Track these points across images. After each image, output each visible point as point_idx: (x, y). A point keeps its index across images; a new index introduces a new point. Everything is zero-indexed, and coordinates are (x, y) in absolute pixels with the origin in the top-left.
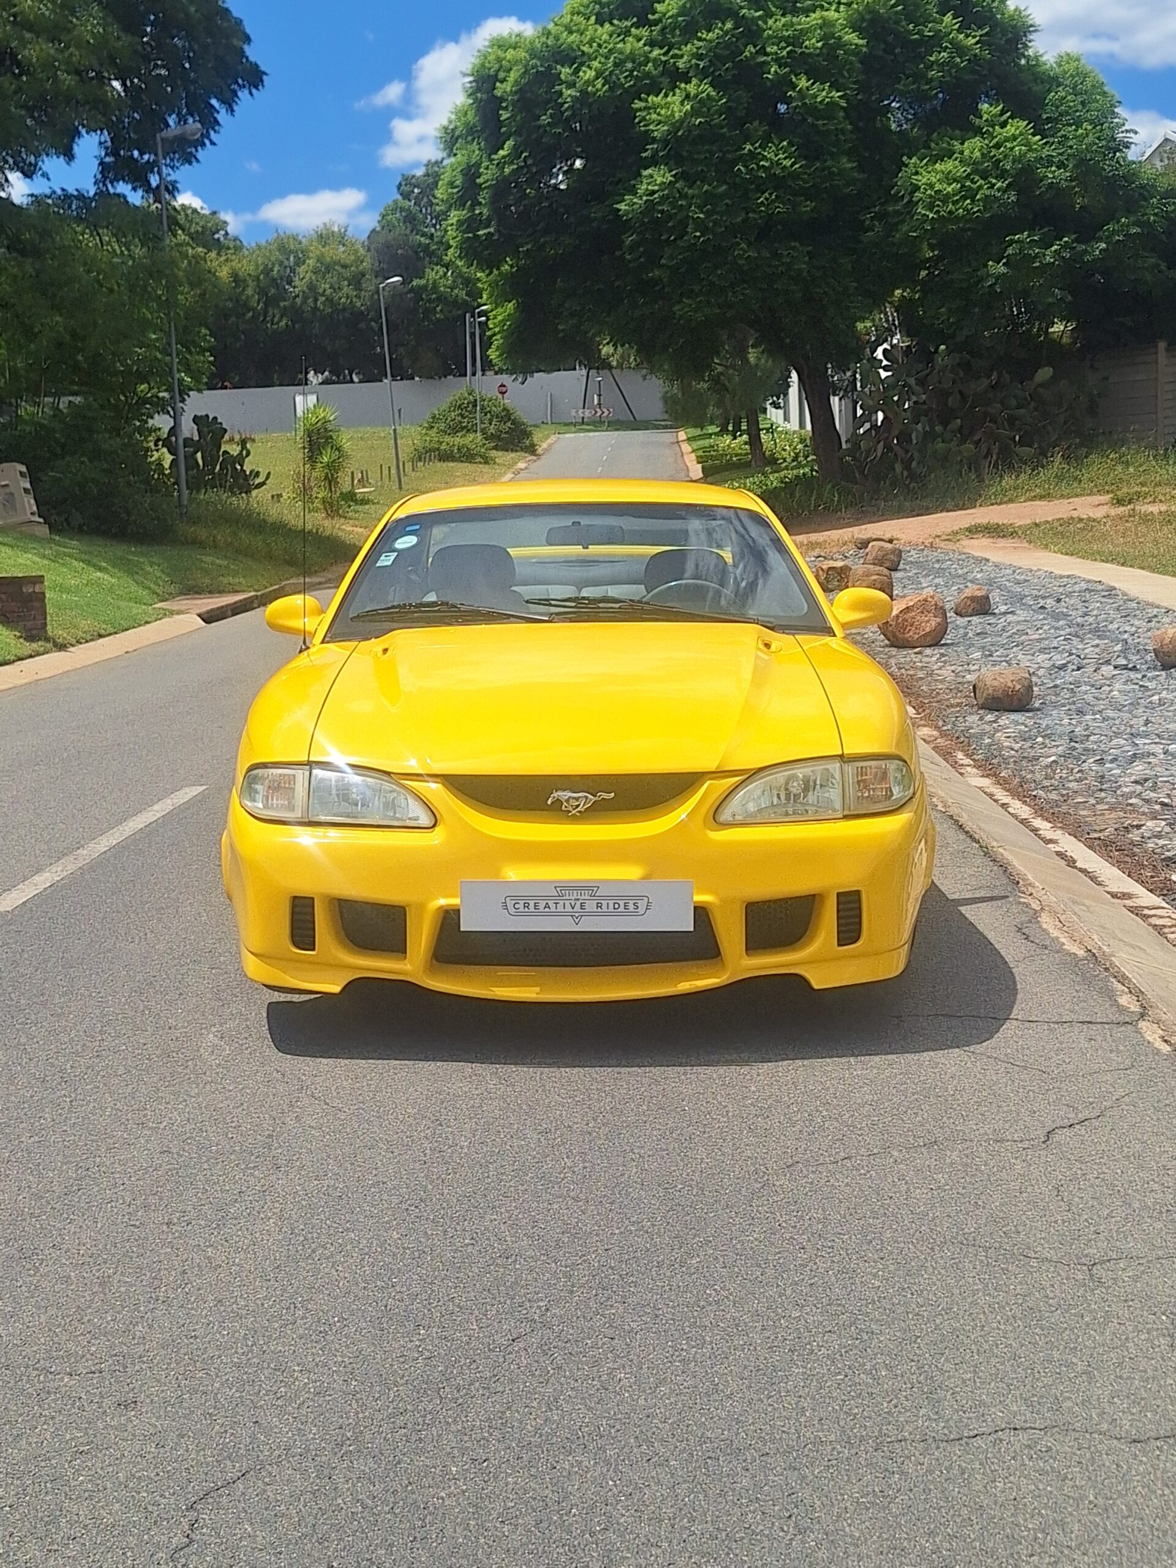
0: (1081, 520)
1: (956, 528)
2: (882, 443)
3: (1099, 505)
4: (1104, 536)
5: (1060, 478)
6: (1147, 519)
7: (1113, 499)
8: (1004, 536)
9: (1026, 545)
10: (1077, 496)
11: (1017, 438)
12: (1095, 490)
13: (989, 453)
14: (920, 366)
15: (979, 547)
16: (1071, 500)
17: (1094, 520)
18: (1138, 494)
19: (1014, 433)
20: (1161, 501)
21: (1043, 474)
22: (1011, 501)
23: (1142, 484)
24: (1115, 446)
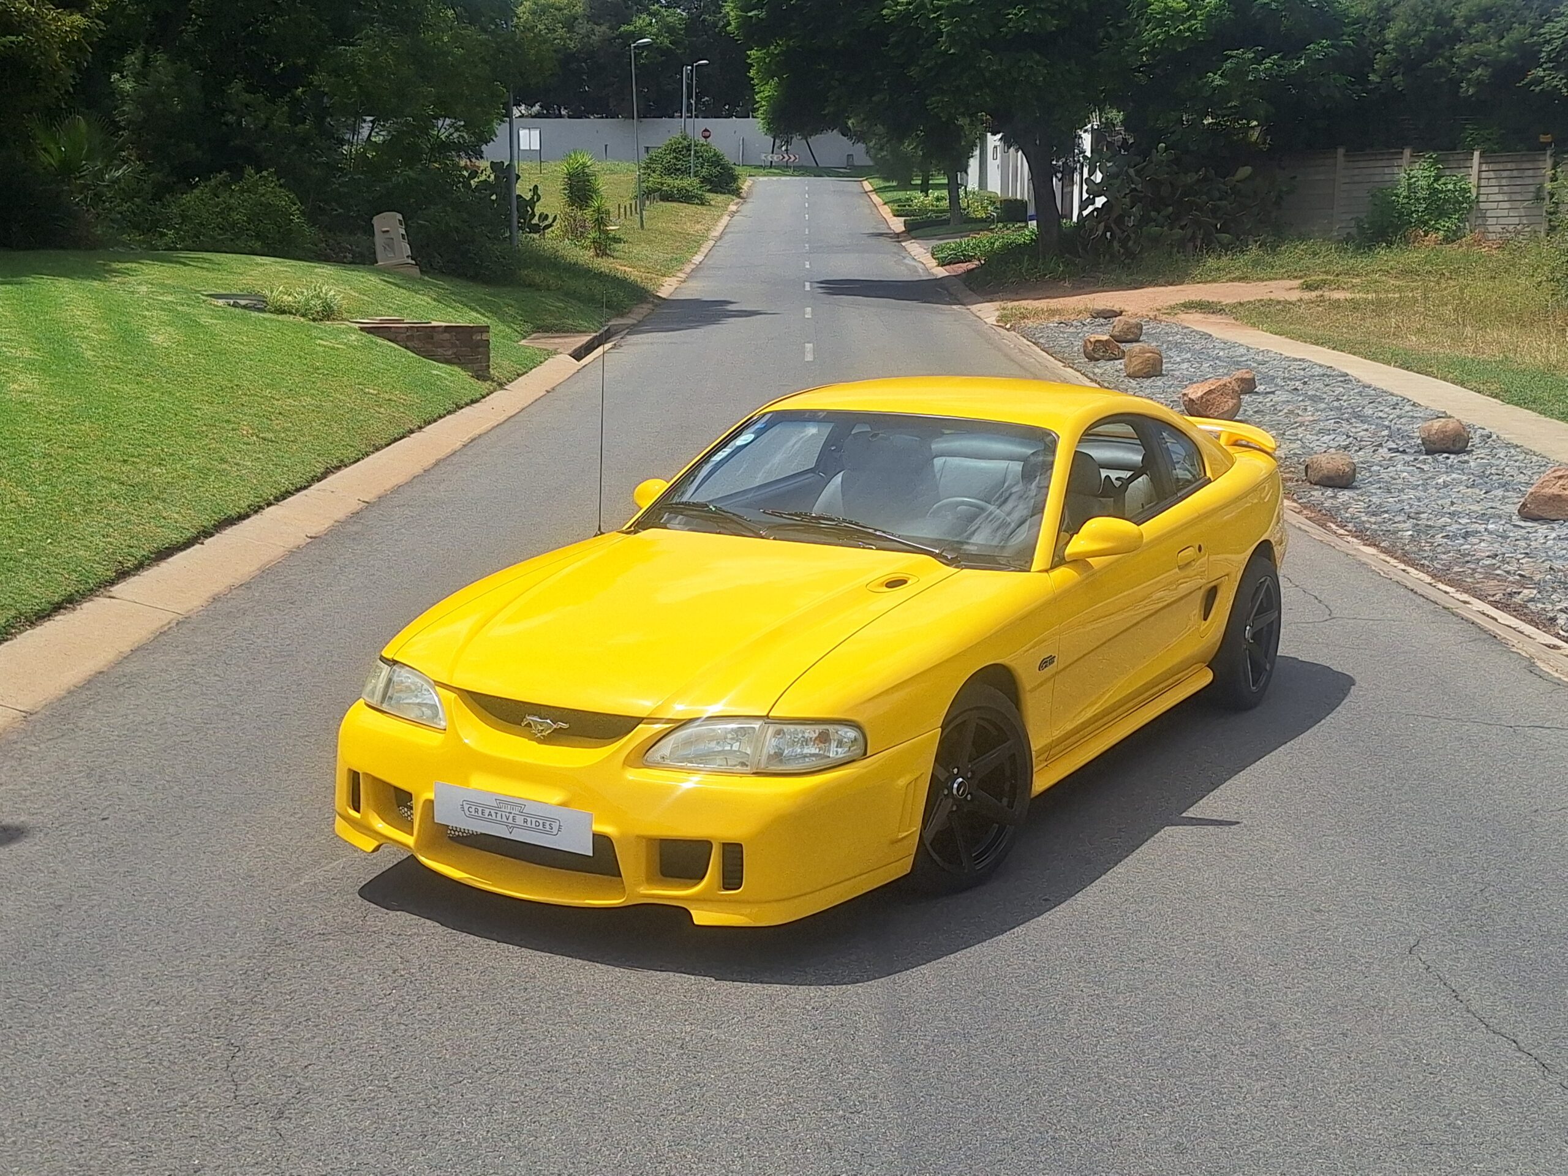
0: (1279, 302)
1: (1173, 303)
2: (1103, 224)
3: (1290, 289)
4: (1301, 319)
5: (1256, 263)
6: (1336, 305)
7: (1303, 284)
8: (1213, 313)
9: (1233, 321)
10: (1271, 279)
11: (1219, 226)
12: (1286, 275)
13: (1193, 238)
14: (1138, 159)
15: (1195, 321)
16: (1265, 283)
17: (1290, 303)
18: (1324, 282)
19: (1215, 222)
20: (1344, 289)
21: (1242, 260)
22: (1214, 281)
23: (1327, 273)
24: (1302, 238)
